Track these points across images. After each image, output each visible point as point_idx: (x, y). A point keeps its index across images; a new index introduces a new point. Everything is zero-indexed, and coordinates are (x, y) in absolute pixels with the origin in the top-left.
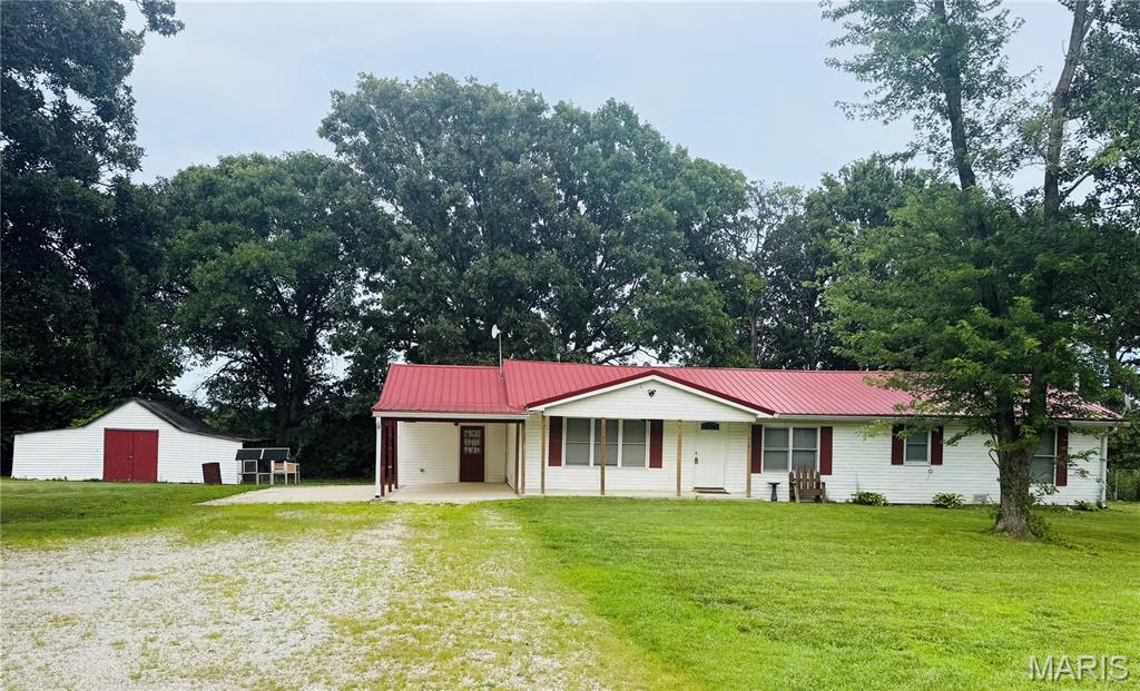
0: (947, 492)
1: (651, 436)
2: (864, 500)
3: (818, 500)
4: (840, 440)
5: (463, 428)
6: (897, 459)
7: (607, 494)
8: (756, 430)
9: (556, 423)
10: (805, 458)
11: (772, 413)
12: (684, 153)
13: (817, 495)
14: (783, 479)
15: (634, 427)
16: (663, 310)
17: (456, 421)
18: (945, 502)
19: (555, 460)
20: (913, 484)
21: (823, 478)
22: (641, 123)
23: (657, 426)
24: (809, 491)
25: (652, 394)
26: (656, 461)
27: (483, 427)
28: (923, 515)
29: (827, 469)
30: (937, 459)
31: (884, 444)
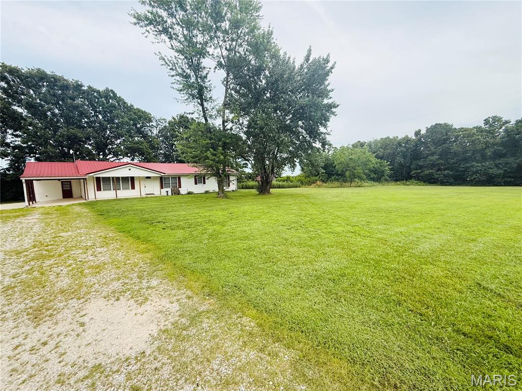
0: (207, 190)
1: (131, 181)
2: (189, 193)
3: (178, 194)
4: (182, 180)
5: (62, 182)
7: (118, 198)
8: (161, 178)
9: (98, 179)
10: (175, 185)
11: (165, 174)
12: (133, 106)
13: (178, 193)
14: (169, 190)
15: (125, 179)
16: (130, 147)
17: (59, 180)
18: (207, 192)
19: (99, 189)
20: (199, 189)
21: (179, 189)
22: (118, 96)
23: (132, 179)
24: (176, 192)
25: (130, 170)
26: (133, 188)
27: (70, 182)
28: (203, 195)
29: (180, 187)
30: (204, 183)
31: (193, 180)
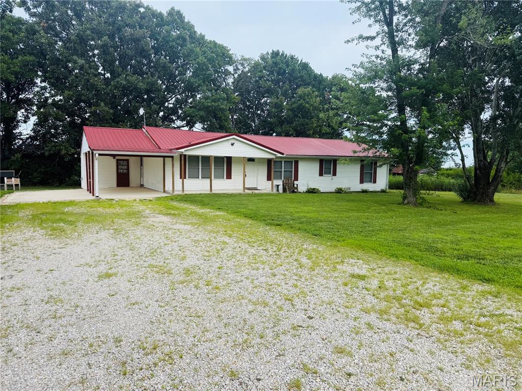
4: (301, 166)
5: (118, 160)
6: (321, 174)
7: (213, 192)
8: (269, 161)
10: (289, 174)
11: (283, 154)
13: (294, 190)
14: (279, 182)
15: (219, 160)
20: (327, 184)
21: (296, 182)
23: (229, 159)
24: (290, 188)
25: (232, 144)
26: (229, 176)
29: (296, 179)
30: (334, 174)
31: (316, 167)
